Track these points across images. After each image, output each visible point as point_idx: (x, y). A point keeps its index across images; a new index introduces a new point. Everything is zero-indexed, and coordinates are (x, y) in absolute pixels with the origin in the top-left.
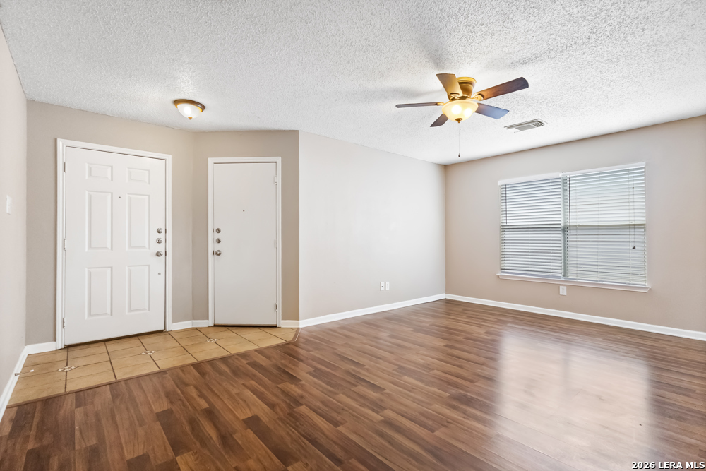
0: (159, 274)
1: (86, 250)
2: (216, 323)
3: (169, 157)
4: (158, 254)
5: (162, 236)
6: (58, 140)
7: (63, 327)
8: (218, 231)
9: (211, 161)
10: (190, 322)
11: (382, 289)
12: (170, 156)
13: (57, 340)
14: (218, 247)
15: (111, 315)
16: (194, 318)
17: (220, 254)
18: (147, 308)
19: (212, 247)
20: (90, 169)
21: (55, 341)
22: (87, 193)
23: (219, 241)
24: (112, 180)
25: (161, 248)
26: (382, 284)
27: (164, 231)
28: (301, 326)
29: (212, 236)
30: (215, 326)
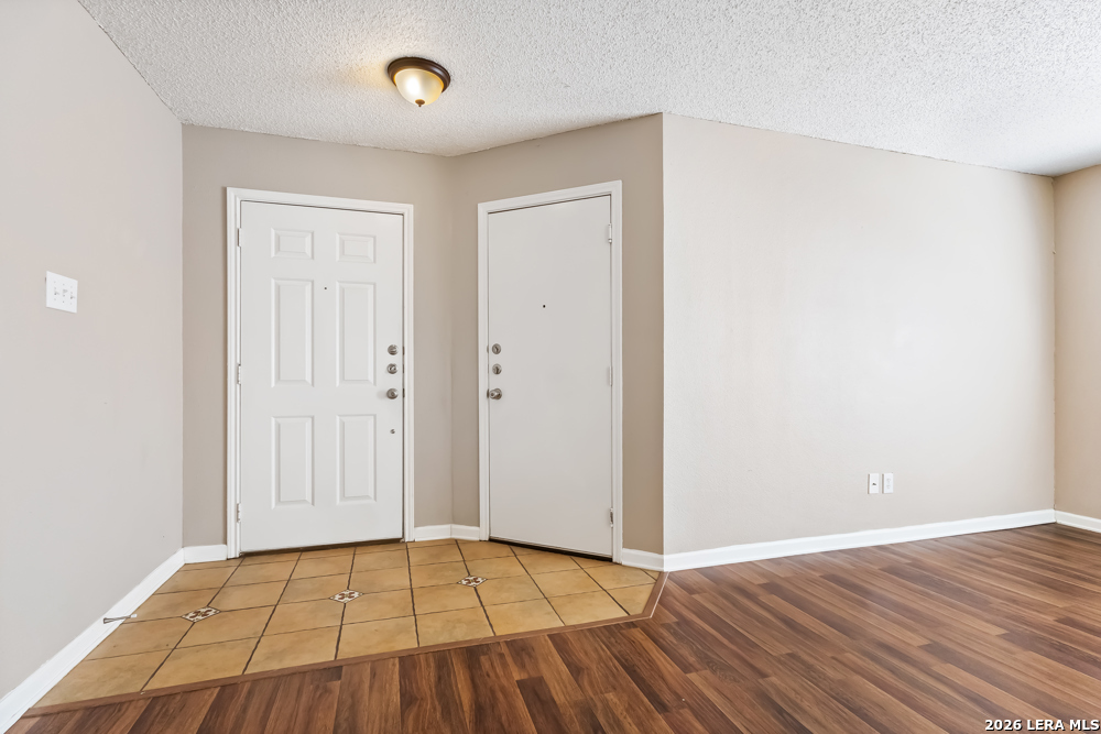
0: (393, 432)
1: (273, 385)
2: (494, 535)
3: (408, 209)
4: (391, 395)
5: (396, 359)
6: (229, 189)
7: (238, 520)
8: (497, 349)
9: (483, 208)
10: (447, 527)
11: (874, 490)
12: (411, 207)
13: (228, 542)
14: (496, 383)
15: (313, 504)
16: (455, 521)
17: (499, 397)
18: (372, 496)
19: (486, 382)
20: (278, 239)
21: (226, 543)
22: (273, 281)
23: (497, 371)
24: (313, 257)
25: (394, 382)
26: (875, 478)
27: (399, 350)
28: (667, 568)
29: (485, 360)
30: (492, 540)
